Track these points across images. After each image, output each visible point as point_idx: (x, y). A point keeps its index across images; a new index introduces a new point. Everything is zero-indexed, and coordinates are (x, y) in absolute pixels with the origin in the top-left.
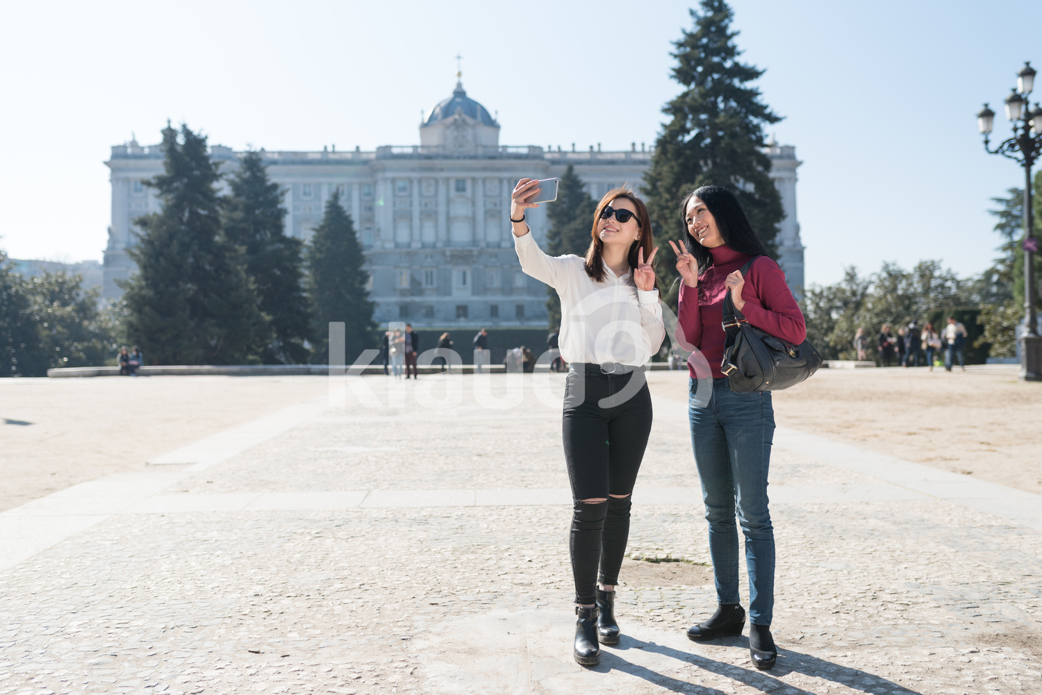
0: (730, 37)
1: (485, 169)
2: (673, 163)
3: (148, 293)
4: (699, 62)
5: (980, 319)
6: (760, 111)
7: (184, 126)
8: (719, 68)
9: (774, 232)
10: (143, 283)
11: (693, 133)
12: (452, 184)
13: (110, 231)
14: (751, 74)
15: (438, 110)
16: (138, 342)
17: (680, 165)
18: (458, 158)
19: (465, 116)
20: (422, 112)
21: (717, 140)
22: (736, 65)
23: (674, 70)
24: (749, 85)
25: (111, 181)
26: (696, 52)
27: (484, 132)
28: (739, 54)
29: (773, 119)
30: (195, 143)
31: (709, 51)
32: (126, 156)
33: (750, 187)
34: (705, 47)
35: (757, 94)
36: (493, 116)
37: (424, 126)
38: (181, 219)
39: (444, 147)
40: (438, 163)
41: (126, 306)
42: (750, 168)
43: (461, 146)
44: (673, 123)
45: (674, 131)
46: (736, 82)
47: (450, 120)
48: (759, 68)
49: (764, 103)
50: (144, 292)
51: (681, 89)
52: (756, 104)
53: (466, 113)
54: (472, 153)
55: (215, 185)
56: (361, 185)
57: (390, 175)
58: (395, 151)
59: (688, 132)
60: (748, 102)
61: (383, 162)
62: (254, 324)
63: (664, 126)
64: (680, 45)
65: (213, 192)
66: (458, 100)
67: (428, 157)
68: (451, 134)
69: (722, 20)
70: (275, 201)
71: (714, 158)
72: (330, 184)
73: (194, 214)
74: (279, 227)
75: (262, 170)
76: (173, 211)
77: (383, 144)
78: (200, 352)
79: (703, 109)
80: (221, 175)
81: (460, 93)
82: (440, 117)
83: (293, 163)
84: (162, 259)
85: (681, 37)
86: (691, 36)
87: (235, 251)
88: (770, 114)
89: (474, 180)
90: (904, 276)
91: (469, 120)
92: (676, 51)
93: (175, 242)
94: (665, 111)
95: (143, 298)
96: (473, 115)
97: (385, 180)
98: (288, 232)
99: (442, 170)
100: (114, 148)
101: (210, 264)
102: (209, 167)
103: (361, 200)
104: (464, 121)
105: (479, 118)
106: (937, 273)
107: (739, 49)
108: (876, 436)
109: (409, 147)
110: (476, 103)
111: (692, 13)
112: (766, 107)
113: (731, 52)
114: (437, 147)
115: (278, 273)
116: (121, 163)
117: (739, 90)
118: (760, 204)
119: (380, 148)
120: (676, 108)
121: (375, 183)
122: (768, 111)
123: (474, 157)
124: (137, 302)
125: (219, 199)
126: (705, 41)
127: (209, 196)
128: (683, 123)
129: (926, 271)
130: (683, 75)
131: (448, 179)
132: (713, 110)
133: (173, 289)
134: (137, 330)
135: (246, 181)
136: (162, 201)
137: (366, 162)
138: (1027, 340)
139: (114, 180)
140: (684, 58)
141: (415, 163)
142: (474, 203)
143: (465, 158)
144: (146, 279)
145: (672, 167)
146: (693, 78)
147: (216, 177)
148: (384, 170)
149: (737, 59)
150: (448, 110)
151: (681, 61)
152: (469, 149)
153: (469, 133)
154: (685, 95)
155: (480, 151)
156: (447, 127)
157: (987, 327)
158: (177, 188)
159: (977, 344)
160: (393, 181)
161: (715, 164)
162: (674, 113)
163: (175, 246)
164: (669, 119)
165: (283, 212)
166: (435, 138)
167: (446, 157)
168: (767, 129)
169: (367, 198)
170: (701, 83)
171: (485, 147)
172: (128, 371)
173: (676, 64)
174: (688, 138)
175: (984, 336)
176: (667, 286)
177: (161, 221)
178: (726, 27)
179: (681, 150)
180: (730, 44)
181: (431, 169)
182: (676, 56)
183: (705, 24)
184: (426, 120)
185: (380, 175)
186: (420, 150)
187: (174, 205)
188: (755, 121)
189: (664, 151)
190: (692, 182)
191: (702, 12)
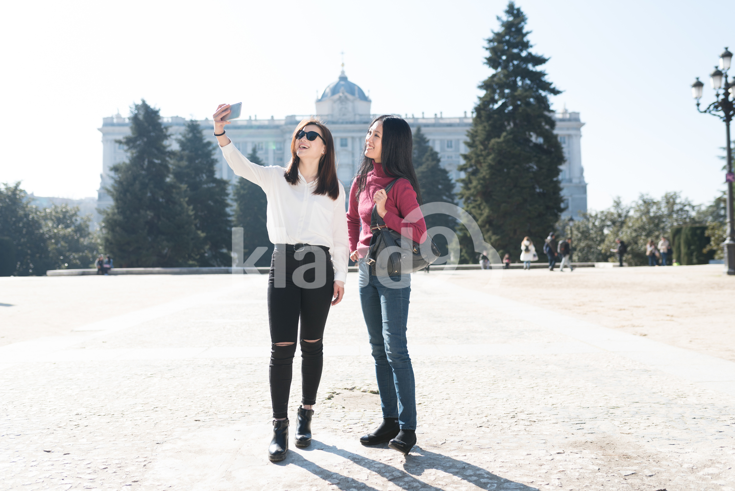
0: (525, 35)
1: (361, 131)
2: (486, 124)
3: (119, 218)
4: (504, 52)
5: (707, 233)
6: (547, 87)
7: (144, 102)
8: (518, 56)
9: (558, 172)
10: (116, 211)
11: (500, 103)
12: (339, 142)
13: (102, 176)
14: (540, 61)
15: (328, 90)
16: (111, 252)
17: (490, 125)
18: (342, 123)
19: (346, 94)
21: (516, 107)
22: (530, 54)
23: (486, 58)
24: (539, 68)
25: (102, 142)
26: (501, 45)
27: (360, 105)
28: (531, 46)
29: (555, 92)
30: (152, 114)
31: (511, 45)
32: (113, 125)
33: (540, 140)
34: (508, 42)
35: (544, 75)
36: (367, 94)
37: (319, 101)
38: (142, 166)
39: (332, 115)
41: (104, 227)
42: (540, 127)
43: (344, 115)
44: (486, 96)
45: (486, 101)
46: (530, 67)
47: (336, 97)
48: (546, 57)
49: (549, 81)
50: (116, 217)
51: (491, 72)
52: (544, 82)
53: (347, 92)
54: (352, 120)
55: (166, 143)
56: (275, 142)
59: (496, 102)
60: (538, 80)
61: (290, 126)
62: (192, 239)
63: (480, 98)
64: (490, 41)
65: (165, 147)
66: (342, 83)
68: (337, 106)
69: (520, 23)
70: (209, 154)
71: (514, 120)
72: (253, 142)
73: (151, 163)
74: (212, 172)
75: (200, 132)
76: (136, 161)
77: (290, 114)
78: (155, 258)
79: (507, 86)
80: (169, 136)
81: (343, 78)
82: (329, 95)
84: (128, 194)
85: (491, 36)
86: (498, 34)
87: (180, 188)
88: (554, 88)
89: (353, 138)
90: (654, 203)
91: (350, 97)
92: (487, 45)
93: (137, 182)
94: (480, 87)
95: (115, 221)
96: (353, 93)
98: (217, 176)
100: (104, 119)
101: (163, 198)
102: (161, 130)
103: (274, 153)
104: (346, 97)
105: (357, 95)
106: (678, 201)
107: (531, 43)
108: (596, 311)
109: (308, 116)
110: (354, 85)
111: (498, 18)
112: (551, 84)
113: (526, 45)
114: (327, 115)
115: (211, 203)
116: (110, 129)
117: (532, 71)
118: (547, 152)
119: (287, 117)
120: (487, 85)
121: (284, 141)
122: (552, 86)
123: (353, 123)
124: (111, 224)
125: (169, 152)
126: (507, 38)
127: (162, 152)
128: (492, 95)
129: (670, 200)
130: (492, 62)
132: (513, 86)
133: (136, 215)
134: (111, 243)
135: (189, 140)
136: (129, 154)
137: (277, 127)
138: (729, 246)
139: (105, 141)
140: (493, 50)
142: (353, 155)
143: (347, 123)
144: (118, 208)
145: (485, 127)
146: (499, 64)
147: (166, 137)
149: (530, 50)
150: (335, 90)
151: (491, 53)
152: (350, 117)
153: (350, 106)
154: (494, 76)
155: (358, 118)
156: (335, 102)
157: (713, 239)
158: (139, 145)
159: (705, 251)
161: (515, 124)
162: (486, 89)
163: (137, 185)
164: (482, 93)
165: (213, 162)
166: (326, 109)
167: (333, 123)
168: (552, 98)
169: (279, 152)
170: (505, 67)
171: (361, 115)
172: (103, 271)
173: (488, 54)
174: (496, 106)
175: (711, 245)
176: (482, 210)
177: (128, 168)
178: (522, 28)
179: (491, 115)
180: (525, 39)
182: (487, 49)
183: (508, 26)
184: (320, 97)
185: (287, 136)
187: (138, 157)
188: (543, 93)
189: (479, 116)
190: (499, 137)
191: (506, 18)
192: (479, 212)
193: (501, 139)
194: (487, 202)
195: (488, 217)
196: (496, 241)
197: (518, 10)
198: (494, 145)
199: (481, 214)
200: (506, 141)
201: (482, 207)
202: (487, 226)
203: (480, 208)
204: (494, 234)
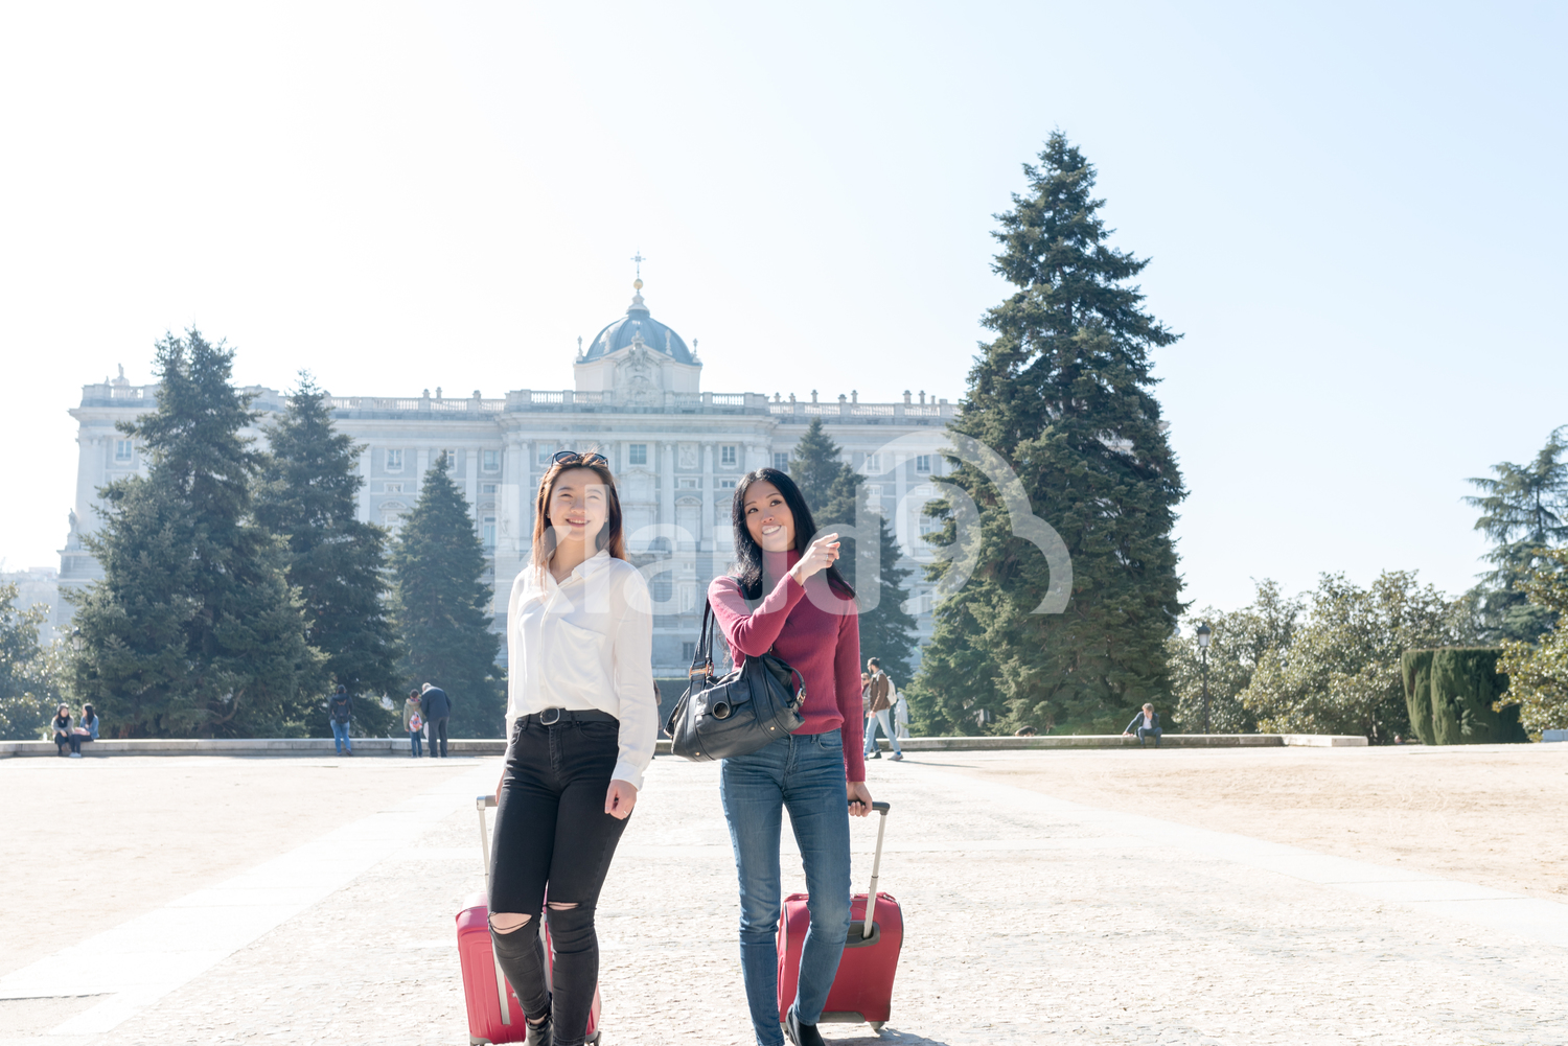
0: (1090, 209)
1: (676, 429)
2: (1002, 406)
3: (117, 611)
4: (1042, 246)
5: (1500, 666)
6: (1139, 325)
7: (194, 335)
8: (1074, 256)
9: (1167, 521)
10: (110, 595)
11: (1031, 361)
12: (625, 452)
13: (73, 518)
14: (1125, 267)
15: (604, 337)
16: (92, 696)
17: (1014, 409)
18: (635, 411)
19: (644, 346)
20: (580, 340)
21: (1072, 371)
22: (1101, 251)
23: (999, 259)
24: (1124, 284)
25: (79, 441)
26: (1037, 230)
27: (677, 373)
28: (1104, 235)
29: (1161, 338)
30: (212, 364)
31: (1057, 230)
32: (107, 403)
33: (1126, 446)
34: (1051, 223)
35: (1137, 298)
36: (691, 349)
37: (583, 361)
38: (181, 488)
39: (612, 393)
40: (603, 418)
41: (77, 633)
42: (1128, 415)
43: (639, 393)
44: (999, 343)
45: (1003, 355)
46: (1100, 279)
47: (624, 352)
48: (1136, 259)
49: (1146, 313)
50: (110, 610)
51: (1014, 289)
52: (1134, 314)
53: (649, 342)
54: (657, 405)
55: (242, 433)
56: (480, 450)
57: (526, 436)
58: (537, 399)
59: (1023, 358)
60: (1119, 307)
61: (515, 415)
62: (298, 667)
63: (987, 349)
64: (1010, 220)
65: (238, 444)
66: (636, 322)
67: (589, 410)
68: (623, 374)
69: (1076, 183)
70: (341, 466)
71: (1068, 397)
72: (431, 450)
73: (205, 482)
74: (348, 508)
75: (322, 416)
76: (167, 475)
78: (202, 714)
79: (1050, 320)
80: (252, 418)
81: (639, 313)
82: (607, 347)
83: (374, 416)
84: (143, 554)
85: (1012, 209)
86: (1028, 205)
87: (271, 542)
88: (1158, 329)
89: (658, 444)
90: (1357, 597)
91: (653, 353)
92: (1004, 231)
93: (168, 525)
94: (988, 323)
95: (107, 620)
96: (660, 347)
97: (520, 444)
98: (362, 516)
99: (609, 429)
100: (86, 390)
101: (228, 566)
102: (232, 404)
103: (479, 475)
104: (644, 353)
105: (669, 352)
106: (1410, 593)
107: (1104, 227)
109: (558, 393)
110: (664, 328)
111: (1028, 170)
112: (1151, 319)
113: (1092, 232)
114: (602, 393)
115: (343, 582)
116: (100, 412)
117: (1107, 291)
118: (1144, 473)
119: (510, 395)
120: (1007, 319)
121: (503, 449)
122: (1152, 326)
123: (661, 411)
124: (96, 630)
125: (248, 455)
126: (1049, 215)
127: (232, 453)
128: (1017, 342)
129: (1392, 590)
130: (1016, 267)
131: (619, 443)
132: (1062, 322)
133: (159, 605)
134: (94, 675)
135: (295, 432)
136: (151, 459)
137: (488, 416)
139: (84, 439)
140: (1020, 241)
141: (568, 418)
142: (658, 482)
143: (645, 411)
144: (115, 588)
145: (1000, 413)
146: (1032, 273)
147: (244, 420)
148: (518, 428)
149: (1102, 242)
150: (620, 338)
151: (1010, 248)
152: (652, 397)
153: (653, 373)
154: (1020, 298)
155: (670, 401)
156: (619, 364)
157: (1513, 679)
158: (177, 436)
159: (1496, 707)
160: (532, 445)
161: (1068, 408)
162: (1002, 328)
163: (168, 534)
164: (993, 336)
165: (354, 483)
166: (599, 379)
167: (615, 410)
168: (1153, 353)
169: (490, 472)
170: (1044, 281)
171: (677, 395)
173: (1003, 249)
174: (1022, 368)
175: (1510, 694)
176: (994, 607)
177: (148, 491)
178: (1084, 192)
179: (1012, 390)
180: (1090, 219)
181: (592, 428)
182: (1003, 238)
183: (1051, 189)
184: (585, 354)
185: (512, 436)
186: (575, 399)
187: (171, 465)
188: (1135, 341)
189: (986, 387)
190: (1037, 438)
191: (1044, 170)
192: (988, 610)
193: (1043, 441)
194: (1007, 586)
195: (1009, 621)
196: (1030, 677)
197: (1074, 154)
198: (1025, 455)
199: (993, 617)
200: (1056, 447)
201: (995, 600)
202: (1004, 646)
203: (989, 603)
204: (1024, 662)
